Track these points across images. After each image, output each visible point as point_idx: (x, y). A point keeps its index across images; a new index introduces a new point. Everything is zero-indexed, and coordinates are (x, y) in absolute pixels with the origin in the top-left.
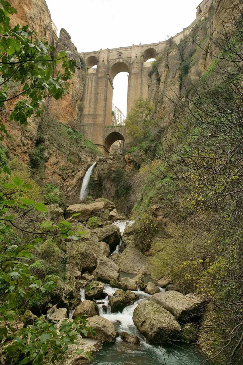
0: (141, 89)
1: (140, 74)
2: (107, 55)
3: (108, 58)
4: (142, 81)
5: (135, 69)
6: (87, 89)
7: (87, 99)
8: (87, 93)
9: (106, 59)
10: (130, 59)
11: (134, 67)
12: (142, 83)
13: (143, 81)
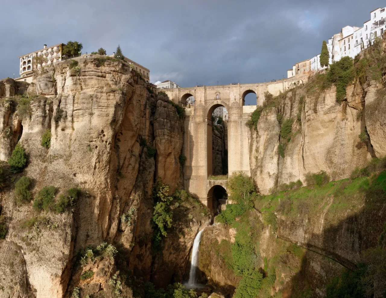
0: (242, 141)
1: (240, 122)
2: (203, 95)
3: (205, 97)
4: (242, 131)
5: (234, 115)
6: (186, 138)
7: (187, 149)
8: (187, 142)
9: (203, 99)
10: (229, 101)
11: (233, 114)
12: (242, 134)
13: (244, 133)
